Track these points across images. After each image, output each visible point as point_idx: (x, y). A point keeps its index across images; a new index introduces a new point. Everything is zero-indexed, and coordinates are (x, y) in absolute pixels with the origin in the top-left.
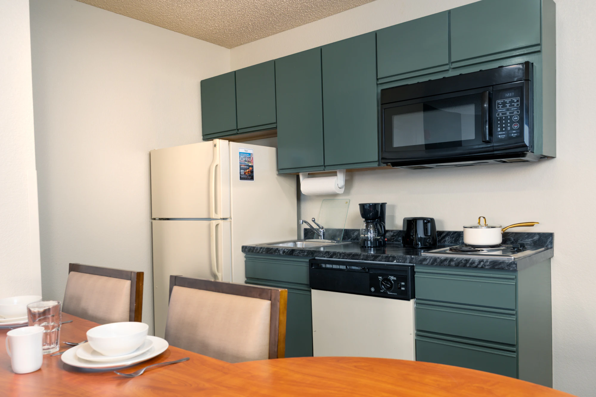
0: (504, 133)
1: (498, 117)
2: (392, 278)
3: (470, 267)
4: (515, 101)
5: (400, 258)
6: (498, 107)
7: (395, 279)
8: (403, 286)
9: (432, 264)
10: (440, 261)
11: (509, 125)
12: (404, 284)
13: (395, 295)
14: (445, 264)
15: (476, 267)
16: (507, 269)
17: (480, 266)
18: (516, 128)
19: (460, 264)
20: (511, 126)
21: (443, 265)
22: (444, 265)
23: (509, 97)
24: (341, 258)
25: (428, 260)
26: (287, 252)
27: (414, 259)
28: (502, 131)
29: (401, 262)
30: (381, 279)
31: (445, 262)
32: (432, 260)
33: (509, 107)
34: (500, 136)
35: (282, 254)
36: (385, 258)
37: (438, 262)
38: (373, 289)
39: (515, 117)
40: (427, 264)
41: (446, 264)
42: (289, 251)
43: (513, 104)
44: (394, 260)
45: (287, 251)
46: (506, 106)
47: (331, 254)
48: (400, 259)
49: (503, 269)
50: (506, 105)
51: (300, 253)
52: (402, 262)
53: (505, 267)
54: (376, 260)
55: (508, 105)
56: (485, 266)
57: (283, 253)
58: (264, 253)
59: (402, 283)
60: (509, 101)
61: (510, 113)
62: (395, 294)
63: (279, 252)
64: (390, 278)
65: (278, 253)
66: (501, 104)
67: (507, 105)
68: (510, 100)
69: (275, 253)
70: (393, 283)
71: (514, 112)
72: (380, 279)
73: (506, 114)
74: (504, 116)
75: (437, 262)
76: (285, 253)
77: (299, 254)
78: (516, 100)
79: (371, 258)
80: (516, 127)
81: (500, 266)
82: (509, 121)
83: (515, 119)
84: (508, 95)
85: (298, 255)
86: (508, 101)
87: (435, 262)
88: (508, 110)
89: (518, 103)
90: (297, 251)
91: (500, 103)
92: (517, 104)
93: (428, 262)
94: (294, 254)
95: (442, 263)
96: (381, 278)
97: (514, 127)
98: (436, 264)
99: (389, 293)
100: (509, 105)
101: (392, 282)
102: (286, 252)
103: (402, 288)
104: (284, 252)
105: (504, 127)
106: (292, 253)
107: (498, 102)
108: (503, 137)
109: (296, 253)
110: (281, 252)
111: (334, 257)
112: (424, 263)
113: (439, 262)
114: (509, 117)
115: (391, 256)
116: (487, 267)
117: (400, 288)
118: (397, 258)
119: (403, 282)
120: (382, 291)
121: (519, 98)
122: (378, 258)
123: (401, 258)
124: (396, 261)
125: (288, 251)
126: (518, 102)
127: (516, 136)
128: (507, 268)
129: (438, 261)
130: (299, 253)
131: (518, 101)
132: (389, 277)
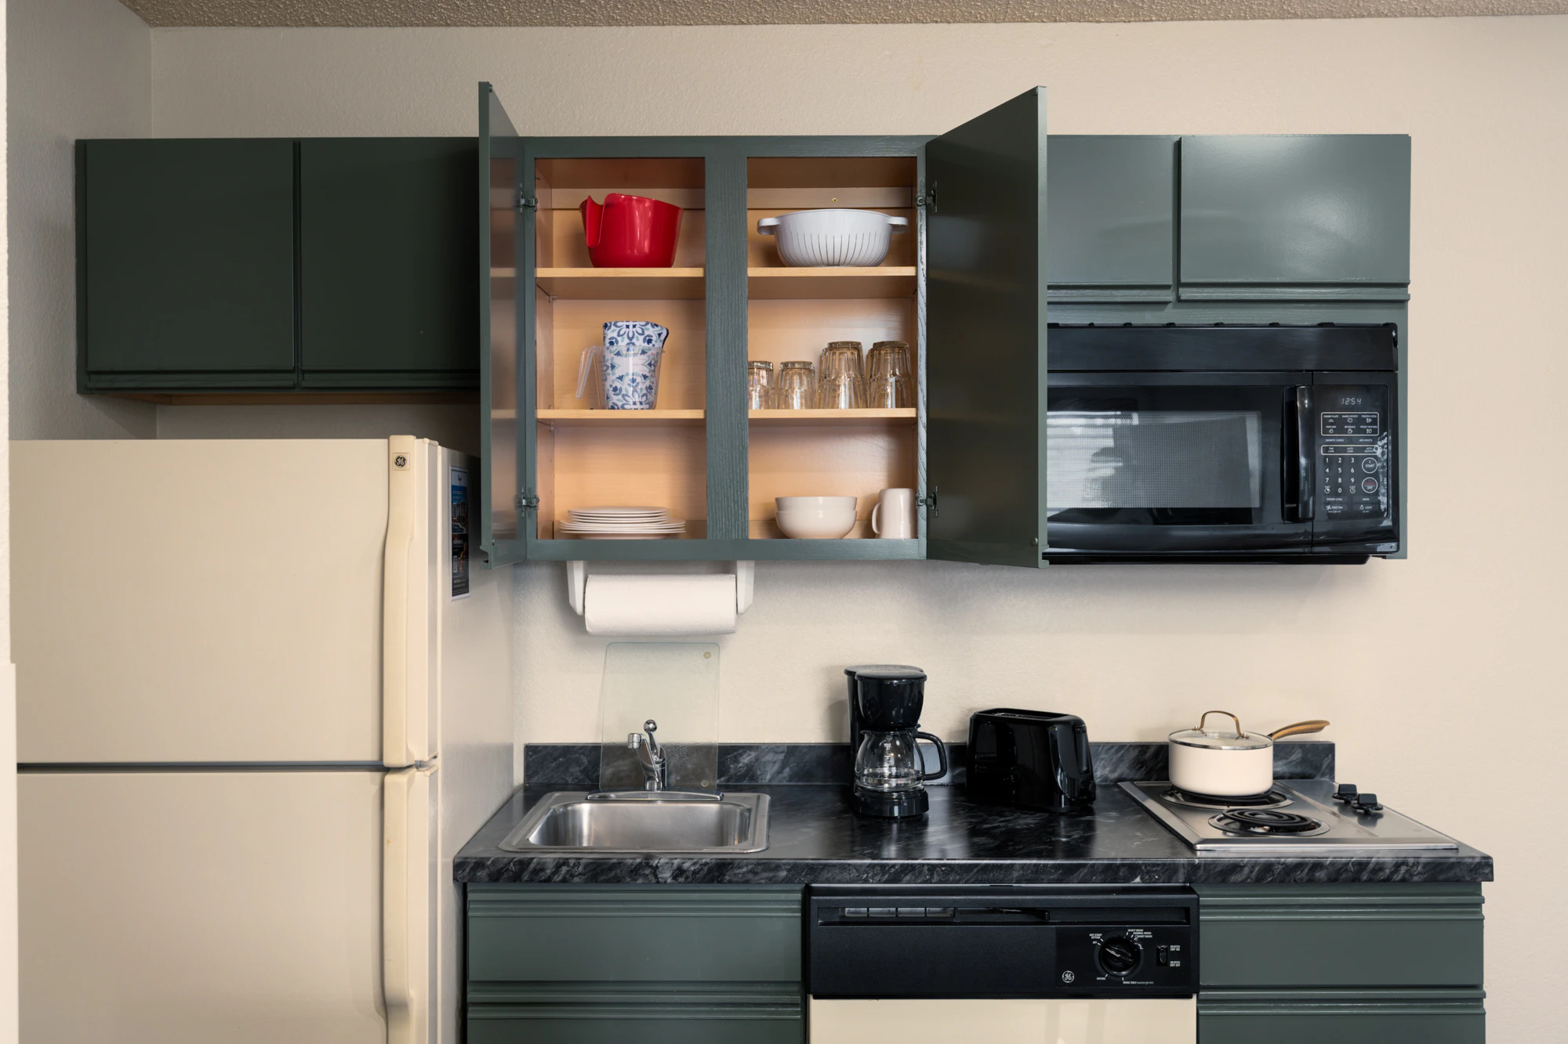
0: (1340, 499)
1: (1326, 457)
2: (1139, 933)
3: (1370, 880)
4: (1369, 421)
5: (1154, 869)
6: (1326, 431)
7: (1149, 935)
8: (1176, 956)
9: (1259, 880)
10: (1283, 869)
11: (1353, 480)
12: (1179, 950)
13: (1149, 985)
14: (1299, 876)
15: (1388, 880)
16: (1468, 881)
17: (1398, 877)
18: (1369, 490)
19: (1342, 874)
20: (1357, 483)
21: (1292, 881)
22: (1295, 881)
23: (1350, 408)
24: (934, 881)
25: (1246, 870)
26: (695, 873)
27: (1202, 868)
28: (1337, 495)
29: (1157, 879)
30: (1098, 940)
31: (1299, 873)
32: (1257, 869)
33: (1353, 433)
34: (1329, 507)
35: (669, 880)
36: (1102, 872)
37: (1276, 872)
38: (1068, 977)
39: (1367, 462)
40: (1243, 882)
41: (1302, 879)
42: (706, 868)
43: (1362, 427)
44: (1136, 877)
45: (693, 868)
46: (1346, 431)
47: (893, 870)
48: (1154, 871)
49: (1458, 881)
50: (1346, 427)
51: (756, 873)
52: (1162, 880)
53: (1463, 877)
54: (1071, 878)
55: (1350, 428)
56: (1412, 875)
57: (675, 877)
58: (576, 879)
59: (1171, 946)
60: (1353, 418)
61: (1356, 450)
62: (1147, 983)
63: (656, 877)
64: (1132, 933)
65: (651, 877)
66: (1332, 424)
67: (1347, 429)
68: (1355, 416)
69: (636, 880)
70: (1141, 948)
71: (1365, 448)
72: (1094, 942)
73: (1345, 450)
74: (1340, 456)
75: (1273, 875)
76: (687, 878)
77: (750, 876)
78: (1371, 418)
79: (1053, 874)
80: (1370, 487)
81: (1451, 874)
82: (1352, 471)
83: (1367, 466)
84: (1348, 401)
85: (747, 882)
86: (1350, 416)
87: (1268, 872)
88: (1350, 440)
89: (1375, 427)
90: (740, 868)
91: (1331, 421)
92: (1372, 429)
93: (1244, 877)
94: (727, 878)
95: (1288, 874)
96: (1098, 936)
97: (1366, 488)
98: (1270, 879)
99: (1124, 983)
100: (1352, 429)
101: (1137, 947)
102: (689, 874)
103: (1172, 962)
104: (679, 872)
105: (1340, 485)
106: (716, 874)
107: (1325, 416)
108: (1338, 510)
109: (735, 875)
110: (666, 875)
111: (908, 878)
112: (1233, 878)
113: (1279, 873)
114: (1353, 459)
115: (1123, 865)
116: (1416, 879)
117: (1167, 964)
118: (1143, 868)
119: (1174, 944)
120: (1103, 979)
121: (1377, 415)
122: (1076, 875)
123: (1159, 868)
124: (1141, 879)
125: (701, 869)
126: (1377, 425)
127: (1371, 511)
128: (1468, 879)
129: (1278, 870)
130: (751, 871)
131: (1374, 422)
132: (1129, 930)
